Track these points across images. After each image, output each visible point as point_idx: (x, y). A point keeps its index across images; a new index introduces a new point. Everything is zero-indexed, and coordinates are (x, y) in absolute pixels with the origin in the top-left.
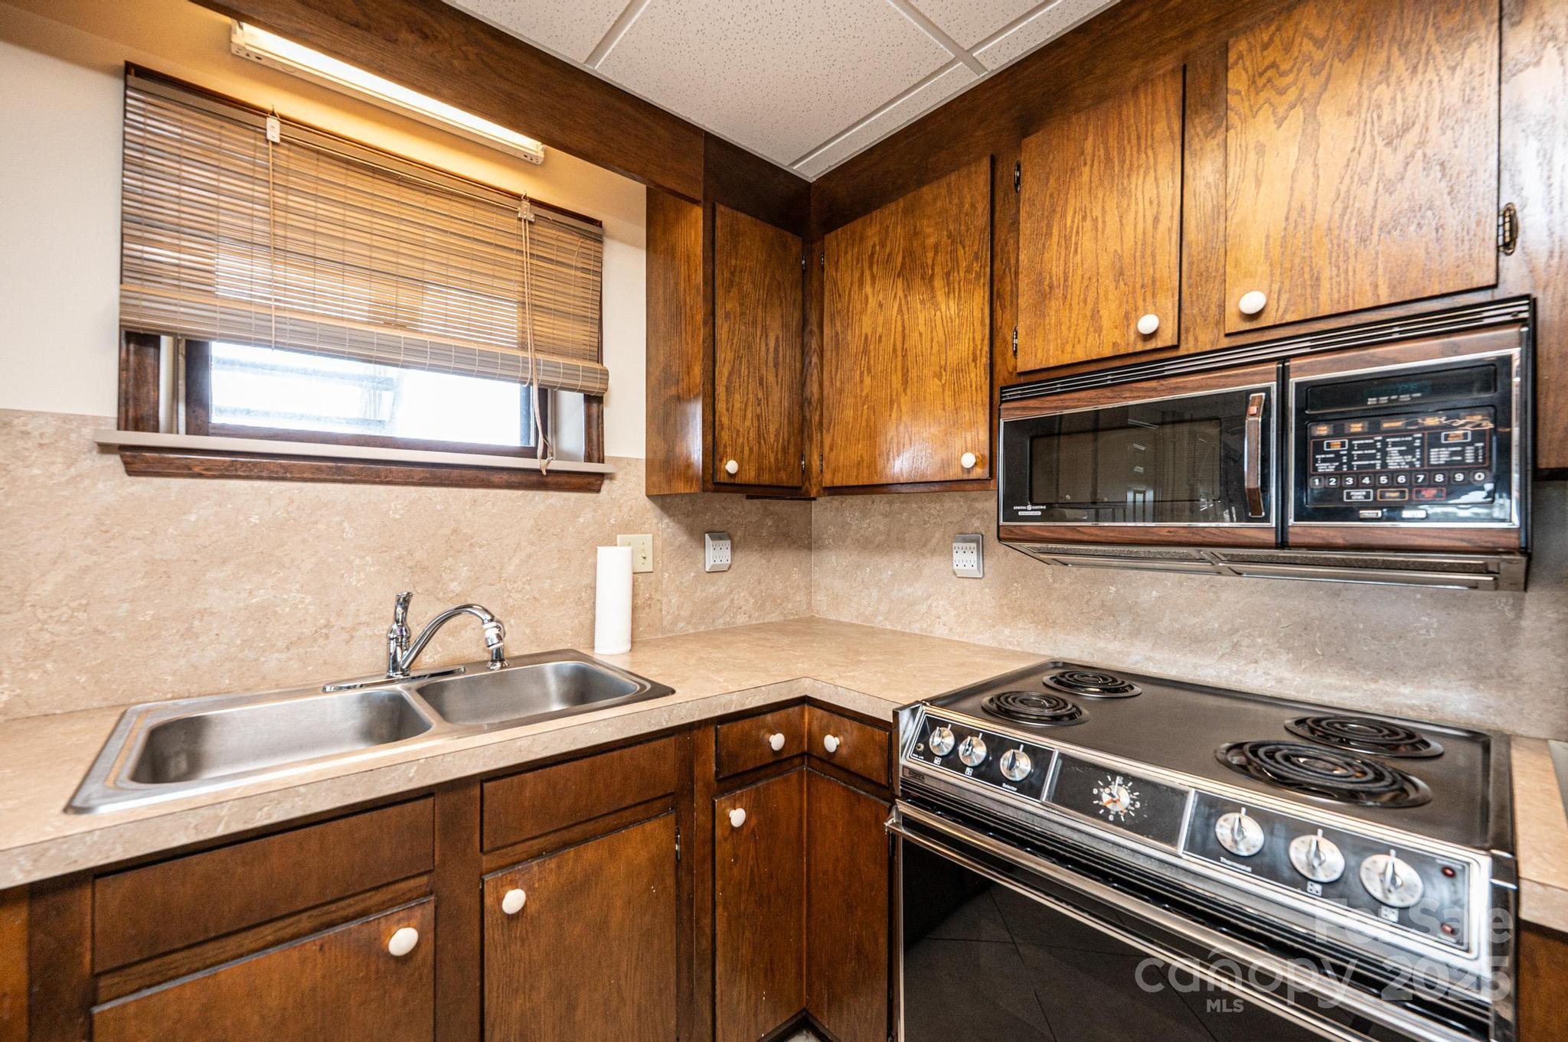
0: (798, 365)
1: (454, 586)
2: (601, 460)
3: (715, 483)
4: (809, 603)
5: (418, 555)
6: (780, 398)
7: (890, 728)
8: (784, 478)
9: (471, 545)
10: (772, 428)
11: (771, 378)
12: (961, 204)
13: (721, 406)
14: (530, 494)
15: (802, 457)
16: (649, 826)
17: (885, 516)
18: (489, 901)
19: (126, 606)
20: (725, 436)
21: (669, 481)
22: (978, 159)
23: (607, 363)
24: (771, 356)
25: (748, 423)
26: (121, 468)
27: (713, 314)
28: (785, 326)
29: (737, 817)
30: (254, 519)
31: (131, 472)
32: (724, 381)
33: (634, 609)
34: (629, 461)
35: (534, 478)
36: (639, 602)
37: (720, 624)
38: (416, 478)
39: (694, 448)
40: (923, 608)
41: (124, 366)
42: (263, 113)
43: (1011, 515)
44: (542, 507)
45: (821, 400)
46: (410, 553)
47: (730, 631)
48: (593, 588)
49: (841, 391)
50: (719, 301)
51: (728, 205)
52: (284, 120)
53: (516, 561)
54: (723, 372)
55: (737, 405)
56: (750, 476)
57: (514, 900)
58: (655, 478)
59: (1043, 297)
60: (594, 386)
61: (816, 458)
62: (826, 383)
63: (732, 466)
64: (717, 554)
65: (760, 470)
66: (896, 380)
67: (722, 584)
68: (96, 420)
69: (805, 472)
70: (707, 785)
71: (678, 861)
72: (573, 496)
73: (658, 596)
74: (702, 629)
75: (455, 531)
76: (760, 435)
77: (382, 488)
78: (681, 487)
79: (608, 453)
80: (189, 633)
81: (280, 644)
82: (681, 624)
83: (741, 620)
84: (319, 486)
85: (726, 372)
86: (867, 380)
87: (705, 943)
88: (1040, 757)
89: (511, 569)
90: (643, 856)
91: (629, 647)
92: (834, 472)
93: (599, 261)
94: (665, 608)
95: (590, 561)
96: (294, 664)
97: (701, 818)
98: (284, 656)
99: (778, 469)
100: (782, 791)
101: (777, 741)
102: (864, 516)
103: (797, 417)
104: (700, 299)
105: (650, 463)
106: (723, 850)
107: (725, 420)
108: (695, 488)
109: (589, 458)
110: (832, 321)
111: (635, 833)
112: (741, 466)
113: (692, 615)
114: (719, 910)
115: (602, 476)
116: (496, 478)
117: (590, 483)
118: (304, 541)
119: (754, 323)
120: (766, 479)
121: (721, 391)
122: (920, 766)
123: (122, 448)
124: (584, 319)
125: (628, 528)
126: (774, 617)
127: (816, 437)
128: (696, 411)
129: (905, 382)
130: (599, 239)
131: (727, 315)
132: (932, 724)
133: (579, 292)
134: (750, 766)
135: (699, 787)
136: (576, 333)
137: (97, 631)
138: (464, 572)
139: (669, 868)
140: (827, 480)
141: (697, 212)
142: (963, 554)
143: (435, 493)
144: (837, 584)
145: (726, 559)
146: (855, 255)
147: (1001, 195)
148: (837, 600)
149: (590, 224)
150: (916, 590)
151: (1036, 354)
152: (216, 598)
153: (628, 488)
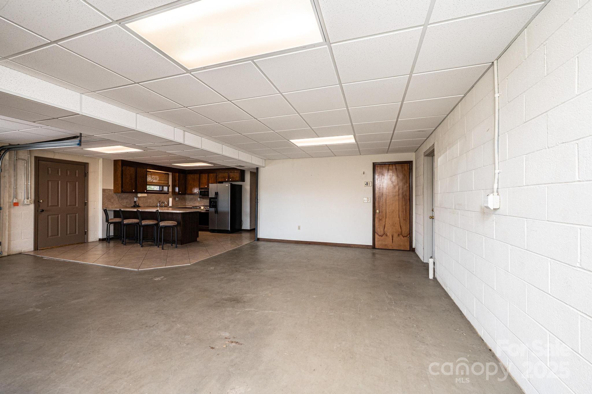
0: (186, 184)
4: (185, 204)
12: (197, 176)
14: (163, 194)
15: (185, 191)
17: (193, 196)
21: (174, 193)
22: (198, 174)
23: (169, 184)
25: (182, 189)
28: (184, 181)
30: (151, 196)
39: (177, 190)
43: (199, 196)
44: (165, 195)
49: (189, 187)
52: (152, 172)
53: (163, 199)
59: (202, 183)
60: (168, 186)
62: (188, 185)
63: (180, 192)
66: (193, 186)
67: (178, 202)
69: (186, 193)
77: (156, 194)
79: (169, 191)
84: (153, 194)
86: (191, 186)
91: (172, 206)
92: (188, 192)
93: (169, 176)
96: (152, 205)
103: (186, 188)
104: (178, 180)
105: (172, 192)
107: (180, 189)
108: (176, 194)
110: (188, 181)
113: (175, 204)
117: (168, 193)
120: (183, 193)
125: (171, 197)
127: (187, 190)
128: (177, 188)
130: (169, 175)
133: (166, 179)
136: (167, 182)
138: (160, 200)
141: (178, 174)
142: (199, 199)
143: (159, 194)
144: (188, 202)
145: (178, 200)
146: (190, 177)
147: (200, 177)
148: (188, 204)
149: (168, 174)
150: (196, 202)
151: (201, 187)
152: (148, 201)
153: (170, 194)
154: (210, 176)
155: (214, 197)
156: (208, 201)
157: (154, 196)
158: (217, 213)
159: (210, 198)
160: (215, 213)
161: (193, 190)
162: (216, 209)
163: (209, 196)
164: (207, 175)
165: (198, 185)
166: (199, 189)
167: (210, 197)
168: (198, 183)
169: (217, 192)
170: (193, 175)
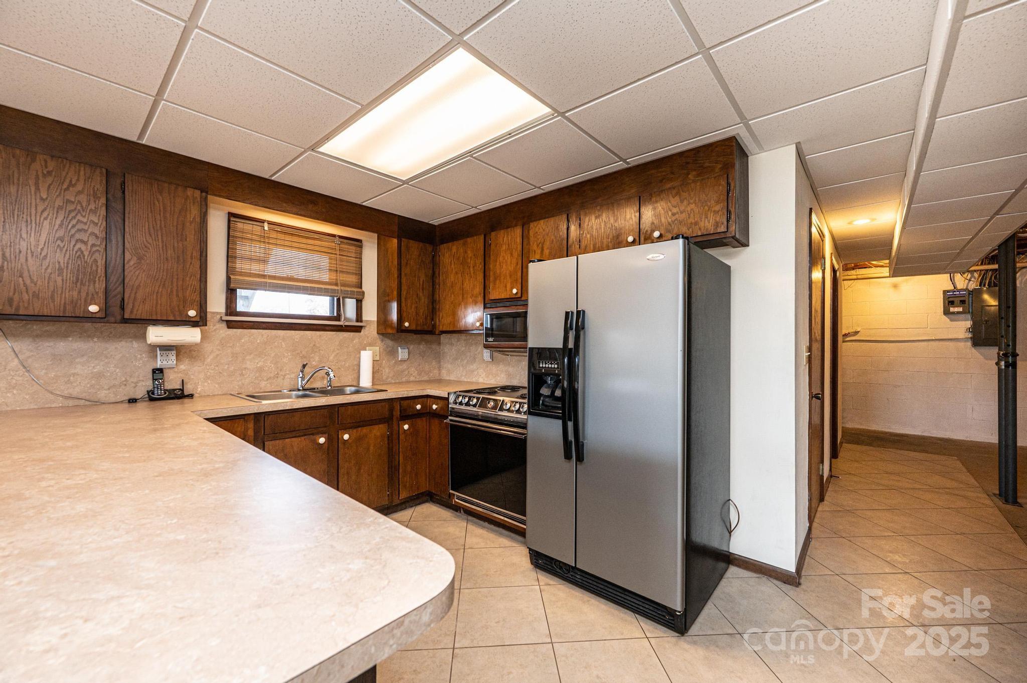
0: (431, 289)
1: (314, 363)
2: (361, 321)
3: (400, 329)
4: (440, 374)
5: (303, 353)
6: (424, 300)
7: (447, 399)
8: (426, 328)
9: (319, 350)
10: (421, 311)
11: (421, 294)
12: (477, 246)
13: (403, 305)
14: (338, 333)
15: (432, 320)
16: (380, 426)
17: (465, 340)
18: (340, 436)
19: (227, 366)
20: (404, 315)
21: (385, 328)
22: (481, 234)
23: (364, 289)
24: (421, 286)
25: (413, 310)
26: (226, 327)
27: (401, 274)
28: (426, 276)
29: (406, 427)
30: (258, 341)
31: (229, 327)
32: (404, 297)
33: (373, 373)
34: (371, 321)
35: (340, 328)
36: (375, 371)
37: (404, 380)
38: (303, 328)
39: (394, 316)
40: (476, 373)
41: (227, 299)
42: (263, 221)
43: (487, 341)
44: (341, 338)
45: (439, 301)
46: (301, 352)
47: (408, 382)
48: (359, 365)
49: (445, 299)
50: (402, 270)
51: (406, 238)
52: (270, 223)
53: (333, 355)
54: (404, 293)
55: (409, 304)
56: (413, 327)
57: (346, 437)
58: (380, 328)
59: (495, 279)
60: (359, 297)
61: (437, 321)
62: (441, 296)
63: (407, 324)
64: (402, 353)
65: (417, 325)
66: (461, 297)
67: (404, 366)
68: (220, 313)
69: (434, 326)
70: (397, 418)
71: (388, 437)
72: (352, 334)
73: (381, 369)
74: (398, 381)
75: (314, 345)
76: (417, 314)
77: (293, 332)
78: (390, 331)
79: (364, 318)
80: (242, 375)
81: (265, 379)
82: (390, 379)
83: (412, 379)
84: (276, 331)
85: (405, 293)
86: (452, 296)
87: (397, 463)
88: (478, 399)
89: (331, 358)
90: (378, 434)
91: (371, 384)
92: (443, 325)
93: (361, 254)
94: (384, 373)
95: (358, 356)
96: (268, 385)
97: (395, 427)
98: (266, 383)
99: (423, 325)
100: (421, 423)
101: (419, 407)
102: (458, 341)
103: (431, 307)
104: (396, 269)
105: (378, 321)
106: (402, 437)
107: (405, 309)
108: (394, 331)
109: (357, 321)
110: (442, 274)
111: (377, 427)
112: (410, 324)
113: (394, 376)
114: (400, 454)
115: (361, 327)
116: (327, 328)
117: (358, 329)
118: (271, 348)
119: (415, 276)
120: (419, 328)
121: (403, 300)
122: (455, 406)
123: (227, 321)
124: (356, 274)
125: (371, 345)
126: (426, 378)
127: (438, 313)
128: (394, 305)
129: (463, 298)
130: (361, 247)
131: (406, 275)
132: (458, 397)
133: (354, 265)
134: (410, 414)
135: (395, 418)
136: (353, 279)
137: (220, 373)
138: (317, 359)
139: (386, 439)
140: (441, 328)
141: (395, 241)
142: (486, 354)
143: (308, 333)
144: (449, 366)
145: (406, 356)
146: (450, 254)
147: (486, 247)
148: (449, 372)
149: (358, 242)
150: (474, 366)
151: (494, 295)
152: (249, 365)
153: (371, 331)
154: (531, 233)
155: (560, 345)
156: (525, 363)
157: (284, 339)
158: (580, 459)
159: (531, 349)
160: (568, 456)
161: (460, 313)
162: (570, 425)
163: (525, 338)
164: (518, 231)
165: (478, 289)
166: (485, 308)
167: (532, 343)
168: (480, 277)
169: (580, 314)
170: (461, 242)
